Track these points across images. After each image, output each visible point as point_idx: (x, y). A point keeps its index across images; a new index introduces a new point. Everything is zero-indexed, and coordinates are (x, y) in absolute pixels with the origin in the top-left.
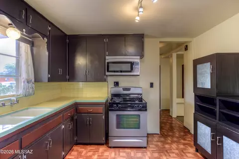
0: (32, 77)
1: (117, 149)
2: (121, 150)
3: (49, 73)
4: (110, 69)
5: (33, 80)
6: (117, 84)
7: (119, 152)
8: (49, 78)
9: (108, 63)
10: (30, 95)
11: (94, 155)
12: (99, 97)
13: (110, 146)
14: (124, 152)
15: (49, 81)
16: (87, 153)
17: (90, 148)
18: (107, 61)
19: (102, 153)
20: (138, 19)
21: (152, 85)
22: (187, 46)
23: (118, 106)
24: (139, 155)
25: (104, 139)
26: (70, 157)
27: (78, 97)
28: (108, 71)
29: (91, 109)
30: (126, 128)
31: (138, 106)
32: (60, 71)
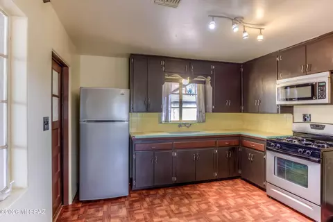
3: (213, 105)
8: (213, 109)
9: (279, 89)
10: (200, 122)
11: (244, 191)
13: (267, 193)
15: (213, 112)
16: (240, 187)
18: (277, 87)
19: (254, 195)
25: (265, 183)
26: (224, 182)
29: (254, 144)
30: (287, 181)
31: (304, 152)
32: (228, 103)
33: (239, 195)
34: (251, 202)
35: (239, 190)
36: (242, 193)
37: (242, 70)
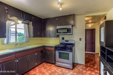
0: (28, 36)
1: (58, 67)
2: (60, 68)
3: (33, 34)
4: (58, 32)
5: (28, 37)
6: (63, 39)
7: (59, 68)
8: (33, 36)
9: (57, 29)
10: (27, 42)
11: (48, 67)
12: (53, 44)
13: (56, 65)
14: (61, 69)
15: (33, 37)
16: (46, 66)
17: (48, 64)
18: (57, 28)
19: (52, 67)
20: (61, 9)
21: (80, 39)
22: (105, 17)
23: (59, 48)
24: (67, 72)
25: (54, 62)
26: (40, 66)
27: (46, 44)
28: (57, 33)
29: (49, 49)
30: (63, 59)
31: (68, 49)
32: (39, 33)
33: (48, 69)
34: (53, 71)
35: (47, 67)
36: (48, 68)
37: (43, 21)
